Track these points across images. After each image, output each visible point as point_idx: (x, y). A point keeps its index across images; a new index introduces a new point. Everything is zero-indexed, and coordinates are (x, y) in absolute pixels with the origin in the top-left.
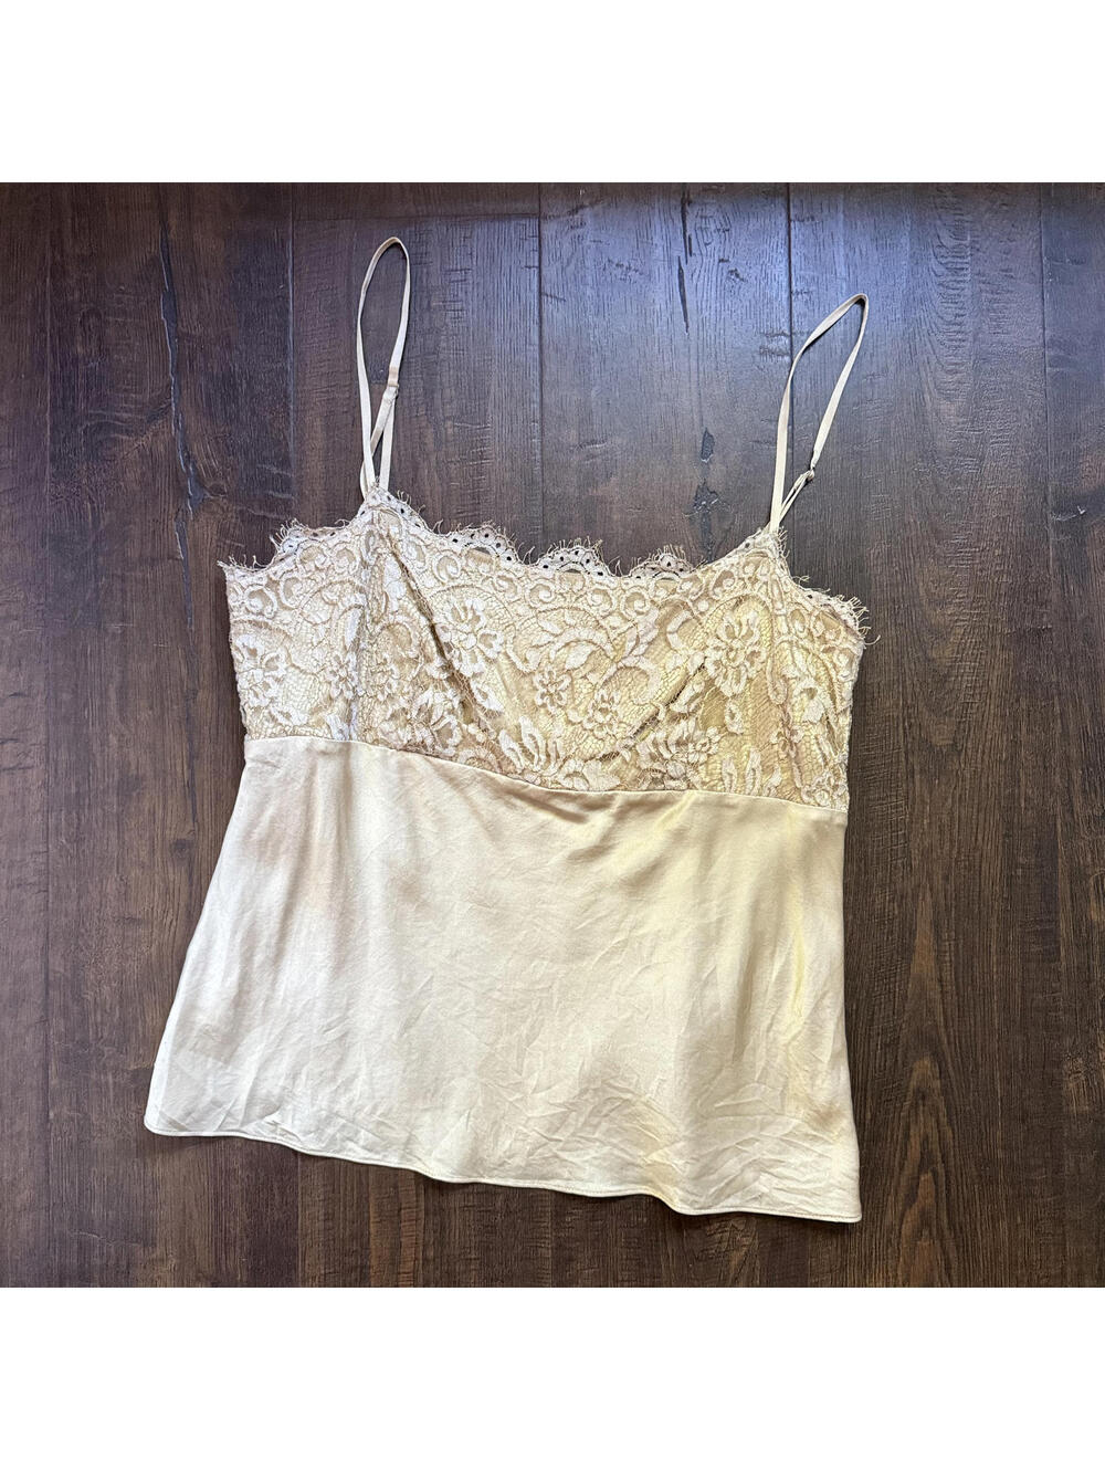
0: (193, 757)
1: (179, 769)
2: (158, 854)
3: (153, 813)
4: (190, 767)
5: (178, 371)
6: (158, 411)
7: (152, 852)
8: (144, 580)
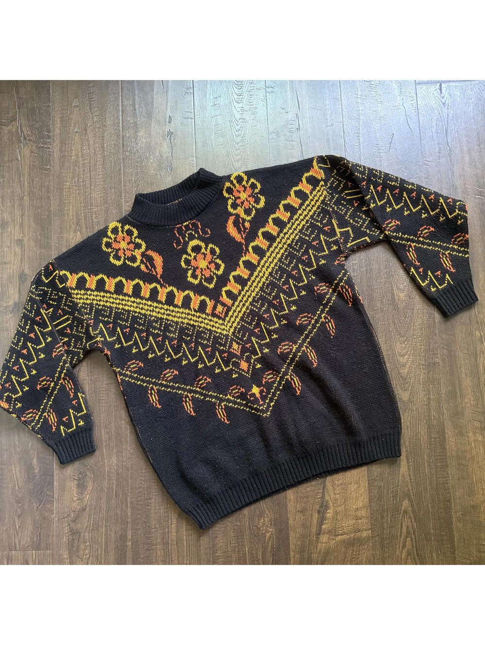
0: (23, 215)
1: (18, 219)
2: (12, 244)
3: (11, 232)
4: (22, 218)
5: (19, 108)
6: (13, 119)
7: (11, 243)
8: (9, 166)
